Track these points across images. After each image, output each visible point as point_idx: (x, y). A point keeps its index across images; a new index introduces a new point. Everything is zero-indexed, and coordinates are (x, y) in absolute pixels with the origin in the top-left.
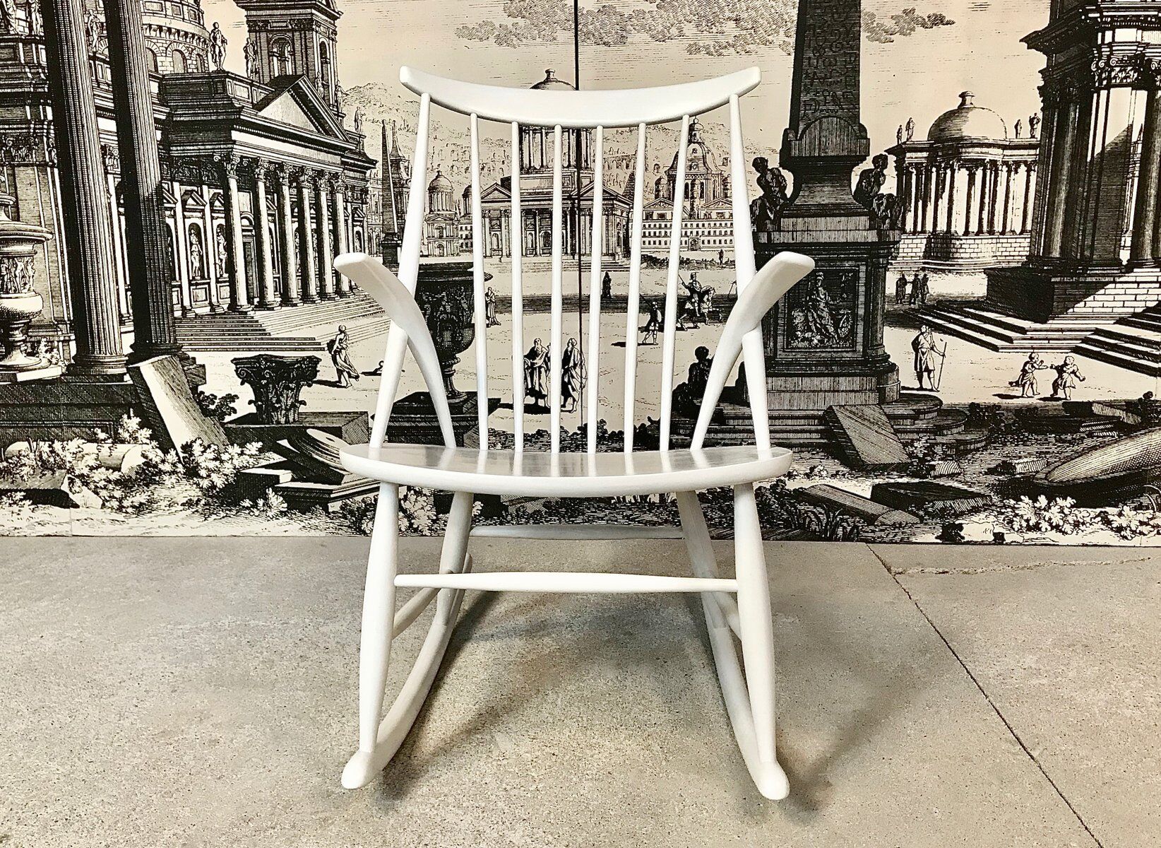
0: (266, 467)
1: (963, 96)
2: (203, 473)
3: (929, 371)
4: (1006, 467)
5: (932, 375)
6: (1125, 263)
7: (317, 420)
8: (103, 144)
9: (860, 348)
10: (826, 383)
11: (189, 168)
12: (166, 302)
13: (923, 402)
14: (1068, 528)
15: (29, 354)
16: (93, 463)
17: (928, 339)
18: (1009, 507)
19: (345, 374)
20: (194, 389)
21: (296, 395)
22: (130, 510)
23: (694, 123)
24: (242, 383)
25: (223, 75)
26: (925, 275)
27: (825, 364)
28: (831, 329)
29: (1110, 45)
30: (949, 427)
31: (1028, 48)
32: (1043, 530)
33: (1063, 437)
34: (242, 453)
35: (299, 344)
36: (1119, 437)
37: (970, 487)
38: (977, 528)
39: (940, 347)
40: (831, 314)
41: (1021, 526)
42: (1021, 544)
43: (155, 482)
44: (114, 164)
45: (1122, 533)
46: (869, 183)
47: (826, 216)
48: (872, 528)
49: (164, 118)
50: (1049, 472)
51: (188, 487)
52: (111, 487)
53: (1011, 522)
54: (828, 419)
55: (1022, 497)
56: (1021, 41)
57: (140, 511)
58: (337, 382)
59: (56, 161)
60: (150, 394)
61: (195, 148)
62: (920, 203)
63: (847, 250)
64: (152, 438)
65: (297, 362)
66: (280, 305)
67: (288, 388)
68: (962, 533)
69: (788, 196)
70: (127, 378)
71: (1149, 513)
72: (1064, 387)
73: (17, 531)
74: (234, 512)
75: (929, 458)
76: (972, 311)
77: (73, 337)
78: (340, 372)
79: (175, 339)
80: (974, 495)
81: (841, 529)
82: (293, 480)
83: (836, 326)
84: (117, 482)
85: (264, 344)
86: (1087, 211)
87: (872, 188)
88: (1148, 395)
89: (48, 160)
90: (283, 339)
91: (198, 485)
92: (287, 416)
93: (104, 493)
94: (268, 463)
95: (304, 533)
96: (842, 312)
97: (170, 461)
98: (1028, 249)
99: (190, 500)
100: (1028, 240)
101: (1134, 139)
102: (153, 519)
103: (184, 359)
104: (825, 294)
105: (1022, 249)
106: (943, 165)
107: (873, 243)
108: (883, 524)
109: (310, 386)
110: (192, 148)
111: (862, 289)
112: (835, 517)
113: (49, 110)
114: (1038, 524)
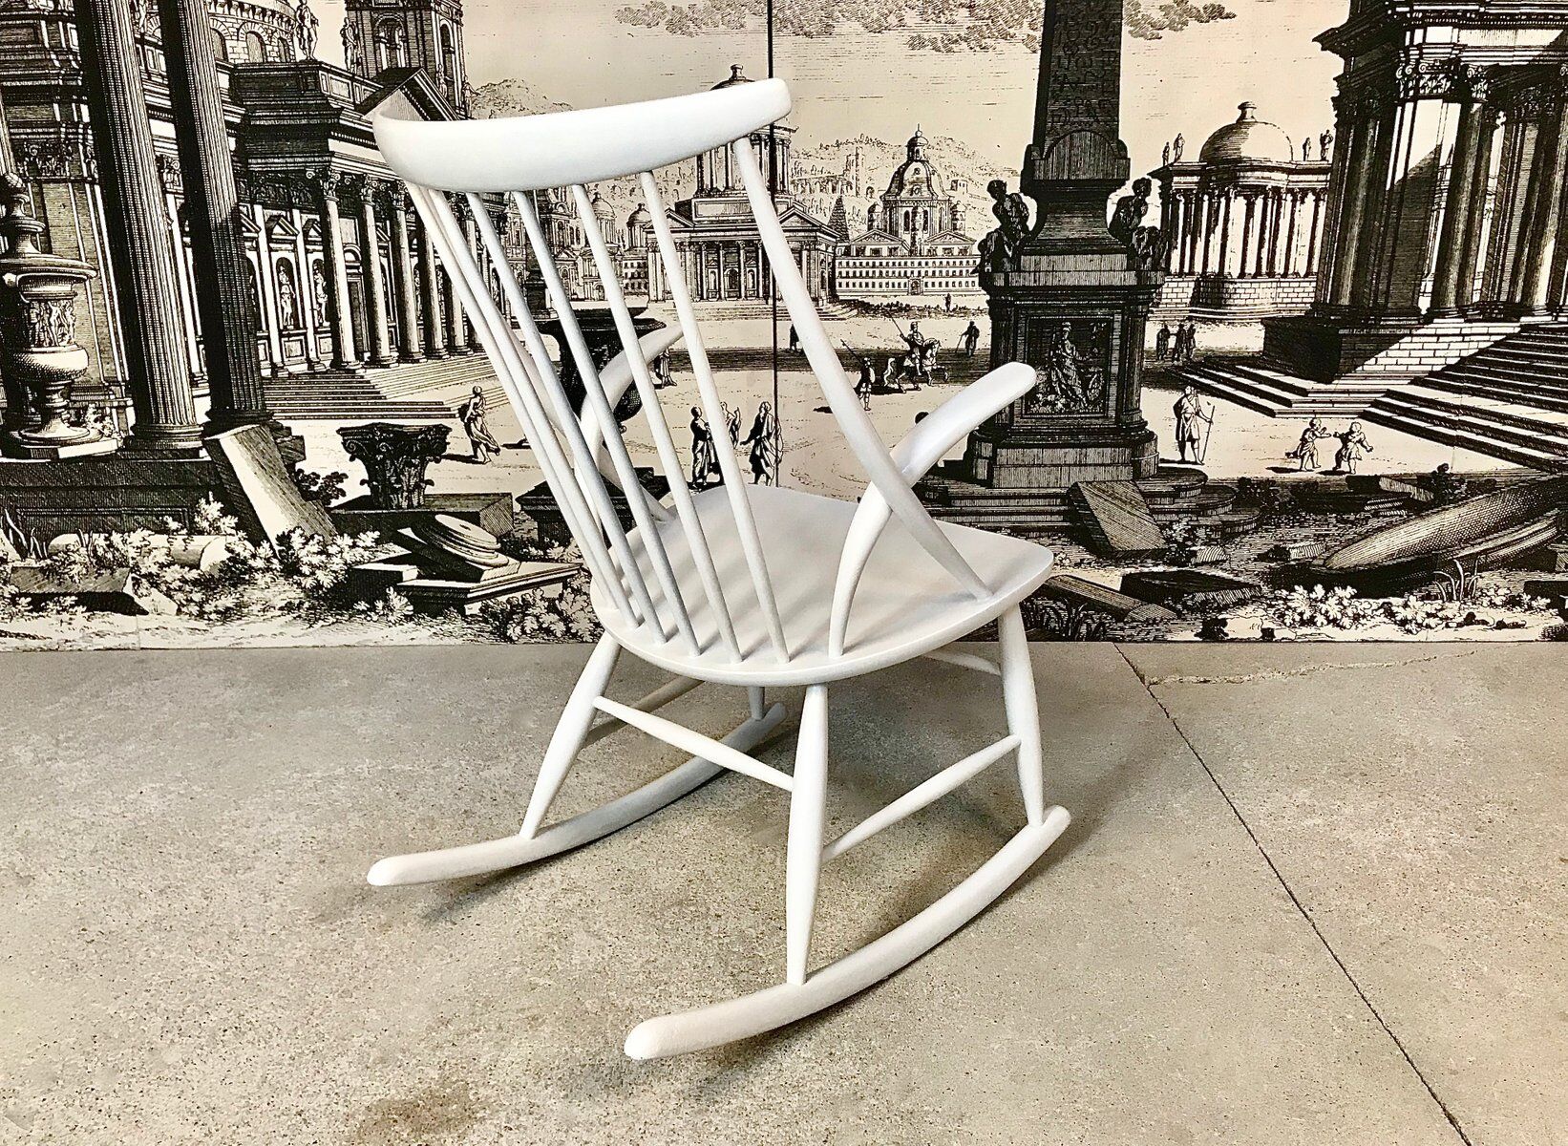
0: (385, 561)
1: (1243, 107)
2: (306, 570)
3: (1192, 441)
4: (1279, 553)
5: (1196, 445)
6: (1424, 312)
7: (448, 503)
8: (158, 154)
9: (1113, 414)
10: (1071, 455)
11: (274, 187)
12: (250, 357)
13: (1184, 477)
14: (1346, 622)
15: (72, 424)
16: (162, 559)
17: (1193, 402)
18: (1281, 598)
19: (482, 447)
20: (290, 467)
21: (421, 474)
22: (213, 616)
23: (917, 137)
24: (352, 459)
25: (314, 66)
26: (1192, 326)
27: (1070, 433)
28: (1079, 391)
29: (1419, 47)
30: (1215, 507)
31: (1323, 49)
32: (1319, 624)
33: (1345, 517)
34: (354, 546)
35: (424, 410)
36: (1408, 516)
37: (1237, 575)
38: (1243, 623)
39: (1206, 411)
40: (1079, 373)
41: (1294, 620)
42: (1292, 641)
43: (244, 582)
44: (175, 181)
45: (1407, 627)
46: (1128, 213)
47: (1075, 253)
48: (1121, 624)
49: (238, 121)
50: (1328, 558)
51: (287, 588)
52: (187, 588)
53: (1282, 616)
54: (1073, 498)
55: (1296, 587)
56: (1314, 40)
57: (226, 618)
58: (471, 457)
59: (96, 176)
60: (234, 473)
61: (281, 160)
62: (1188, 239)
63: (1099, 295)
64: (237, 528)
65: (421, 432)
66: (398, 362)
67: (411, 465)
68: (1226, 630)
69: (1031, 229)
70: (203, 453)
71: (1437, 604)
72: (1349, 459)
73: (69, 644)
74: (346, 617)
75: (1189, 543)
76: (1245, 368)
77: (130, 402)
78: (475, 445)
79: (264, 405)
80: (1240, 586)
81: (1084, 627)
82: (419, 577)
83: (1085, 387)
84: (195, 583)
85: (377, 410)
86: (1383, 250)
87: (1132, 218)
88: (1443, 468)
89: (85, 175)
90: (400, 403)
91: (299, 584)
92: (409, 499)
93: (179, 596)
94: (387, 556)
95: (436, 641)
96: (1092, 370)
97: (263, 556)
98: (1313, 295)
99: (290, 603)
100: (1314, 284)
101: (1443, 162)
102: (243, 627)
103: (277, 429)
104: (1072, 349)
105: (1306, 295)
106: (1217, 192)
107: (1131, 287)
108: (1133, 620)
109: (438, 461)
110: (276, 160)
111: (1116, 342)
112: (1078, 613)
113: (84, 109)
114: (1313, 617)
